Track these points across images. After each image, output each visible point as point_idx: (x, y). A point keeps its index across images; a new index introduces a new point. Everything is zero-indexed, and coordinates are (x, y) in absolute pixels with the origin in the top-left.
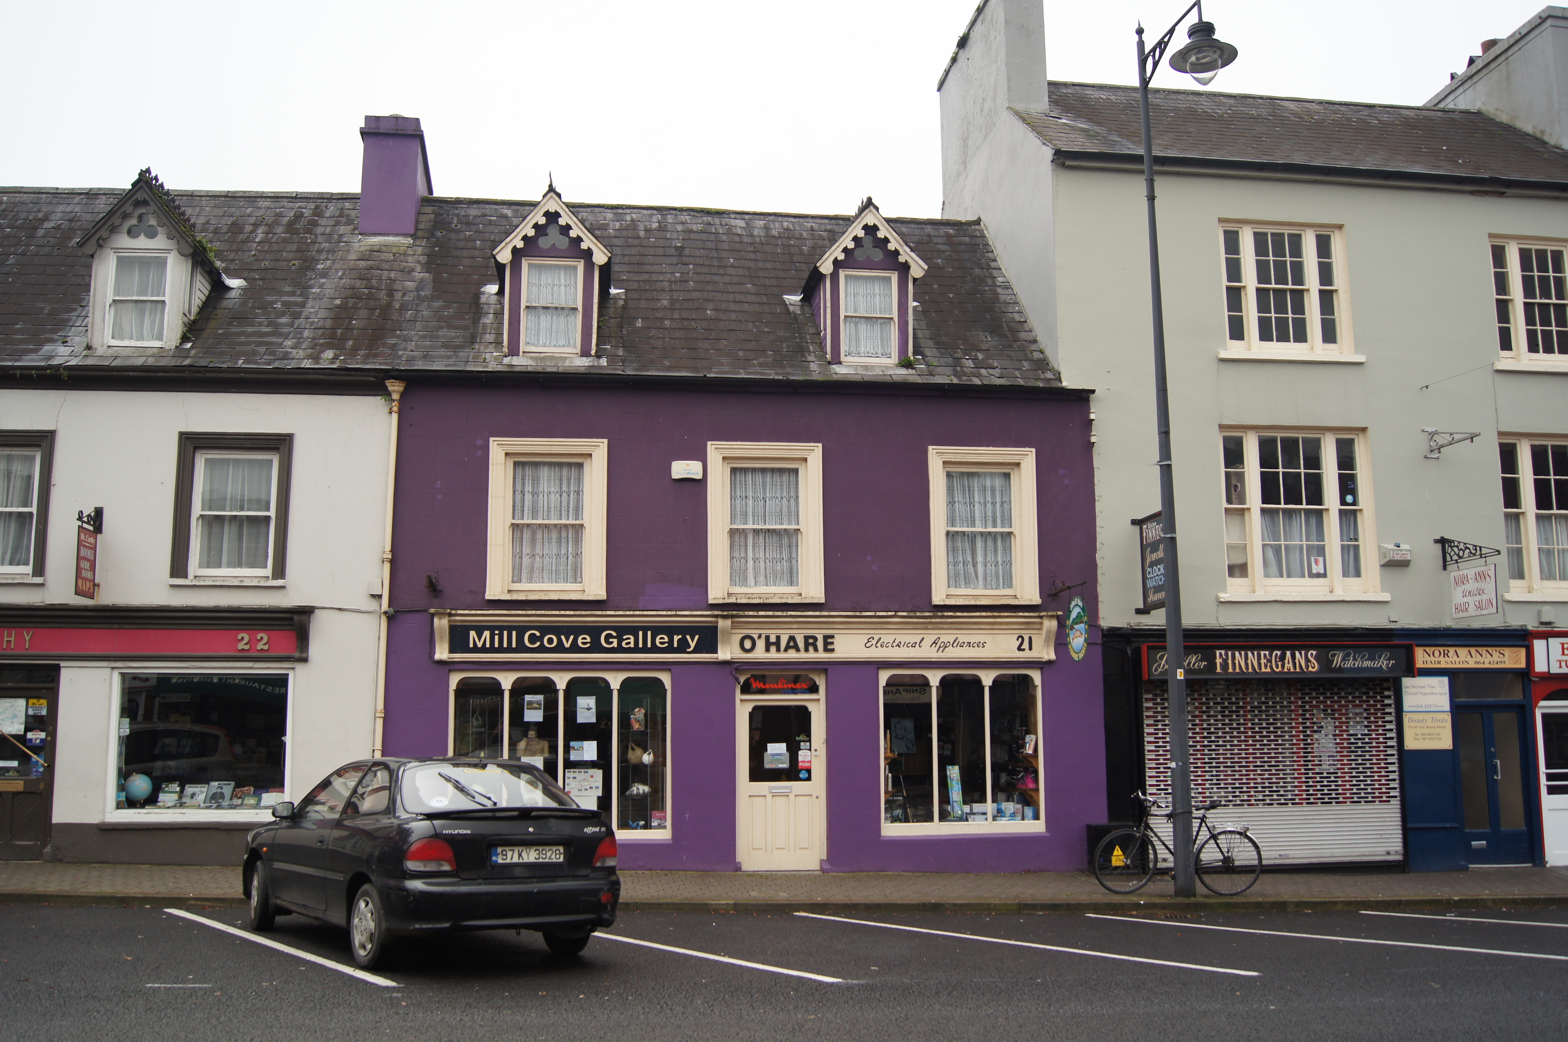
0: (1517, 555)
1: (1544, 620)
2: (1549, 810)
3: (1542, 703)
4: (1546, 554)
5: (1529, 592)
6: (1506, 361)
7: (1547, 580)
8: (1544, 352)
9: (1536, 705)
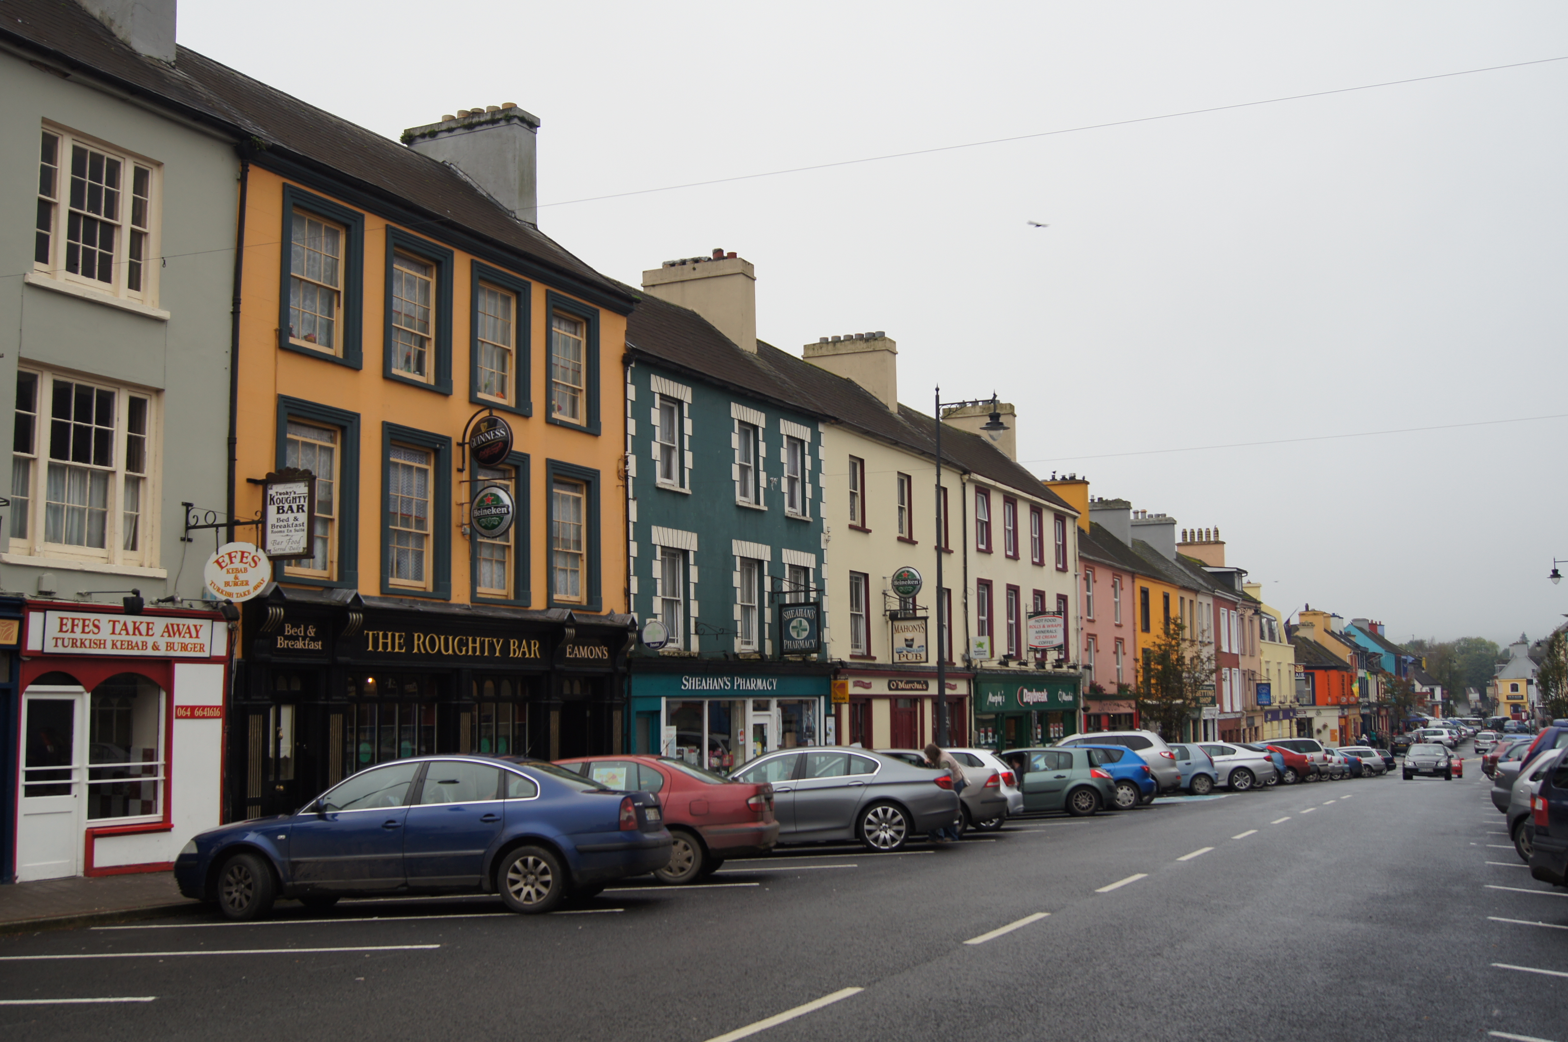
0: (21, 509)
1: (45, 588)
2: (25, 815)
3: (31, 688)
4: (54, 511)
5: (30, 555)
6: (39, 275)
7: (50, 541)
8: (83, 274)
9: (23, 691)
